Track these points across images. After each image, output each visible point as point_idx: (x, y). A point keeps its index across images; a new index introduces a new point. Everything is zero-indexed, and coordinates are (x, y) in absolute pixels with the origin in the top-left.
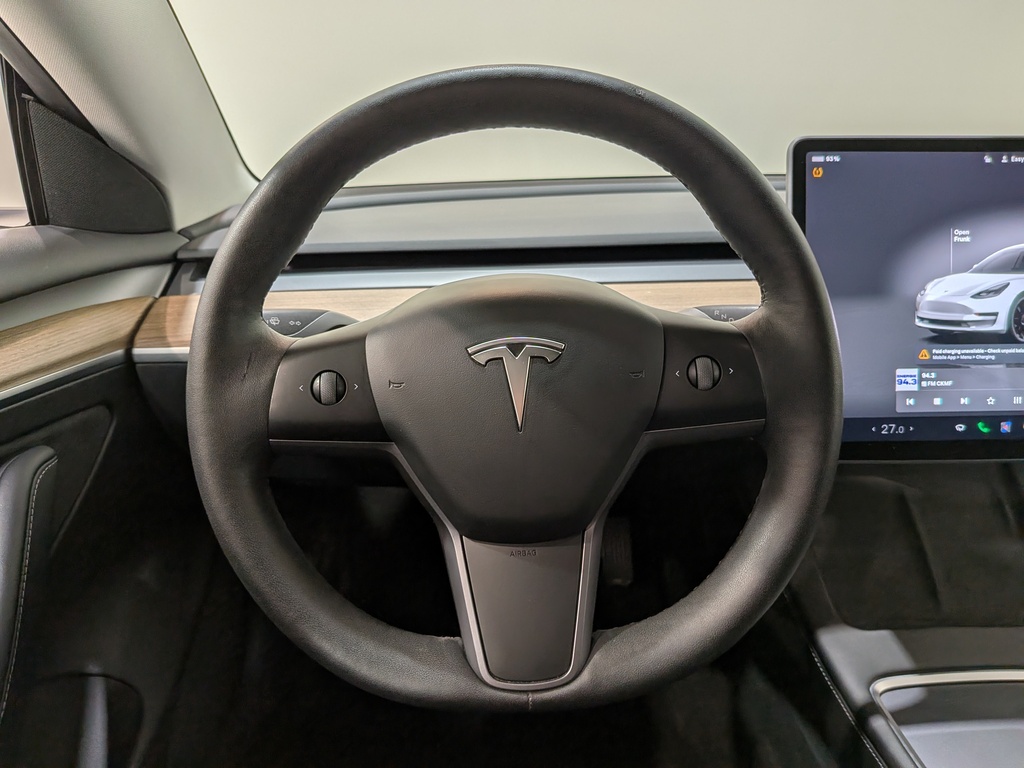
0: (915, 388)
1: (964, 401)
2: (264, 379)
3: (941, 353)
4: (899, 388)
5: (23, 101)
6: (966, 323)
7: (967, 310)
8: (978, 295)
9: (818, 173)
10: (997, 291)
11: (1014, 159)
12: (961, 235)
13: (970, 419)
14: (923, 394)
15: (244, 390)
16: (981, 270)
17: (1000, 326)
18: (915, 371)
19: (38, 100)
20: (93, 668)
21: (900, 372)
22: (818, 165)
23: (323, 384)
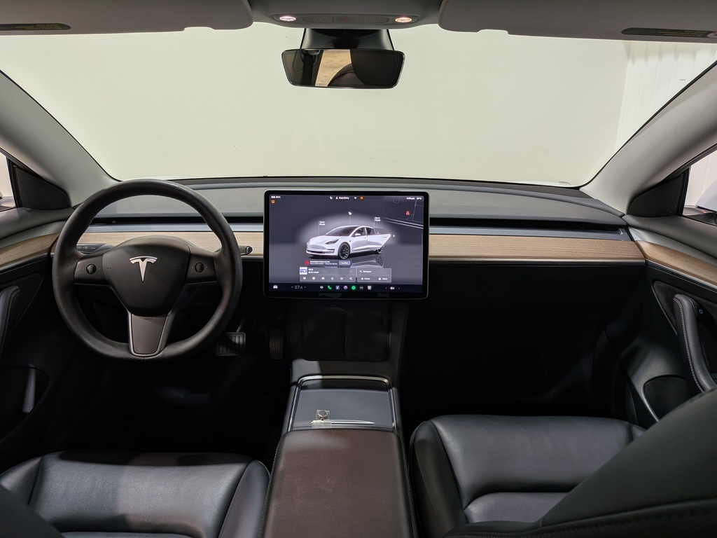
0: (306, 274)
1: (323, 278)
2: (74, 266)
3: (312, 262)
4: (301, 273)
5: (13, 168)
6: (324, 252)
7: (324, 248)
8: (328, 243)
9: (273, 202)
10: (335, 242)
11: (340, 198)
12: (322, 223)
13: (325, 285)
14: (308, 276)
15: (68, 269)
16: (329, 235)
17: (336, 253)
18: (306, 268)
19: (18, 167)
20: (32, 365)
21: (301, 268)
22: (273, 199)
23: (89, 268)
